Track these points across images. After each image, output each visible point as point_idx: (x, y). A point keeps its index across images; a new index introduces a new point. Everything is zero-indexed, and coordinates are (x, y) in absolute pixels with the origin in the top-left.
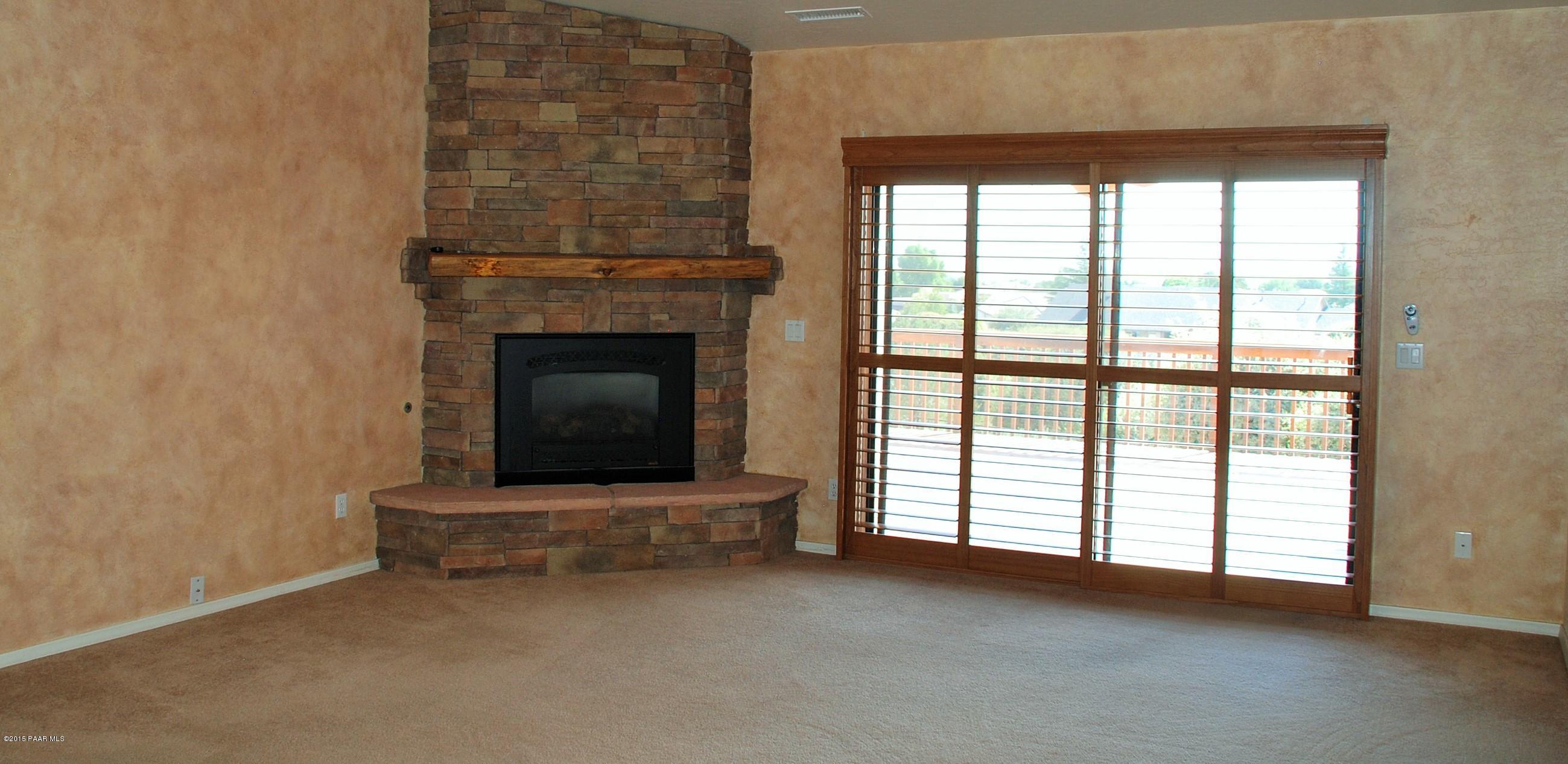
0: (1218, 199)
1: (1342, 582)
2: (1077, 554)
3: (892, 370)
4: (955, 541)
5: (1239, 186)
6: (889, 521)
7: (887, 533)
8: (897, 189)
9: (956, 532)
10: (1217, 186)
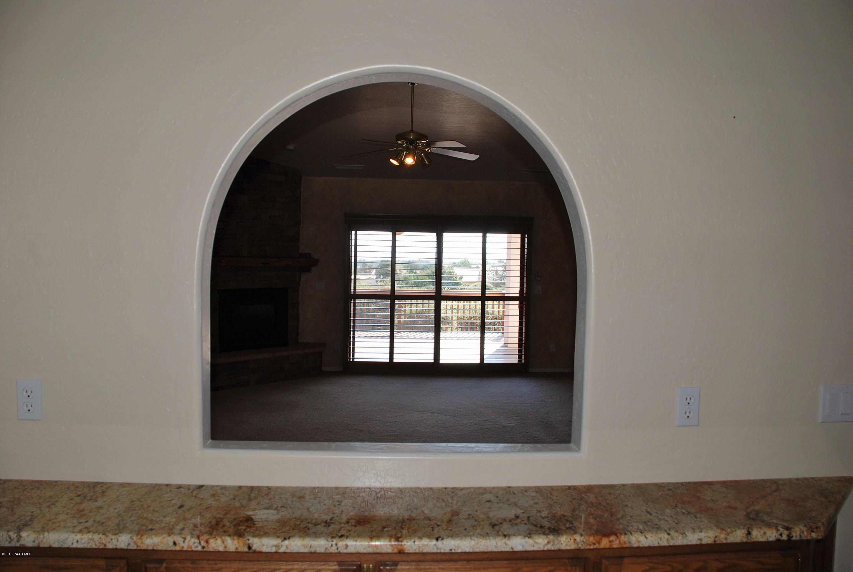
0: (481, 239)
1: (517, 362)
2: (432, 361)
3: (356, 299)
4: (388, 361)
5: (488, 235)
6: (356, 355)
7: (355, 360)
8: (358, 232)
9: (389, 357)
10: (481, 235)
